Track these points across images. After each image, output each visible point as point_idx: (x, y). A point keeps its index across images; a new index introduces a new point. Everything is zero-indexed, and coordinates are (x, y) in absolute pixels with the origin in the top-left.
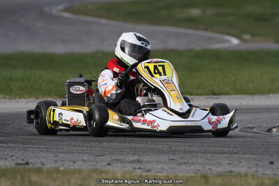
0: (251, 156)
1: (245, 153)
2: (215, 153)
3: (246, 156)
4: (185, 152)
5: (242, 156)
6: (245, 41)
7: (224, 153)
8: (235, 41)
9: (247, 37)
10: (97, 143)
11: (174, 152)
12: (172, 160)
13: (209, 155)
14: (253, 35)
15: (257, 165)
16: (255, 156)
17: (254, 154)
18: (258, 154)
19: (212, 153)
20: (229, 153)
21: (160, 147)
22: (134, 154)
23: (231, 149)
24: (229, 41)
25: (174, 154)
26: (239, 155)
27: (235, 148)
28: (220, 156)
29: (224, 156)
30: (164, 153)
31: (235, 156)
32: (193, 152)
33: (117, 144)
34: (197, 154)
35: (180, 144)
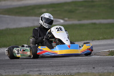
0: (84, 66)
1: (81, 65)
2: (69, 65)
3: (82, 66)
4: (57, 66)
5: (80, 66)
6: (66, 21)
7: (73, 65)
8: (62, 21)
9: (66, 19)
10: (19, 65)
11: (52, 66)
12: (53, 69)
13: (67, 66)
14: (69, 18)
15: (88, 69)
16: (86, 66)
17: (85, 65)
18: (87, 65)
19: (67, 65)
20: (75, 65)
21: (46, 64)
22: (36, 68)
23: (75, 63)
24: (59, 21)
25: (53, 67)
26: (79, 66)
27: (76, 63)
28: (71, 66)
29: (73, 66)
30: (48, 67)
31: (77, 66)
32: (60, 65)
33: (27, 64)
34: (62, 66)
35: (54, 63)
